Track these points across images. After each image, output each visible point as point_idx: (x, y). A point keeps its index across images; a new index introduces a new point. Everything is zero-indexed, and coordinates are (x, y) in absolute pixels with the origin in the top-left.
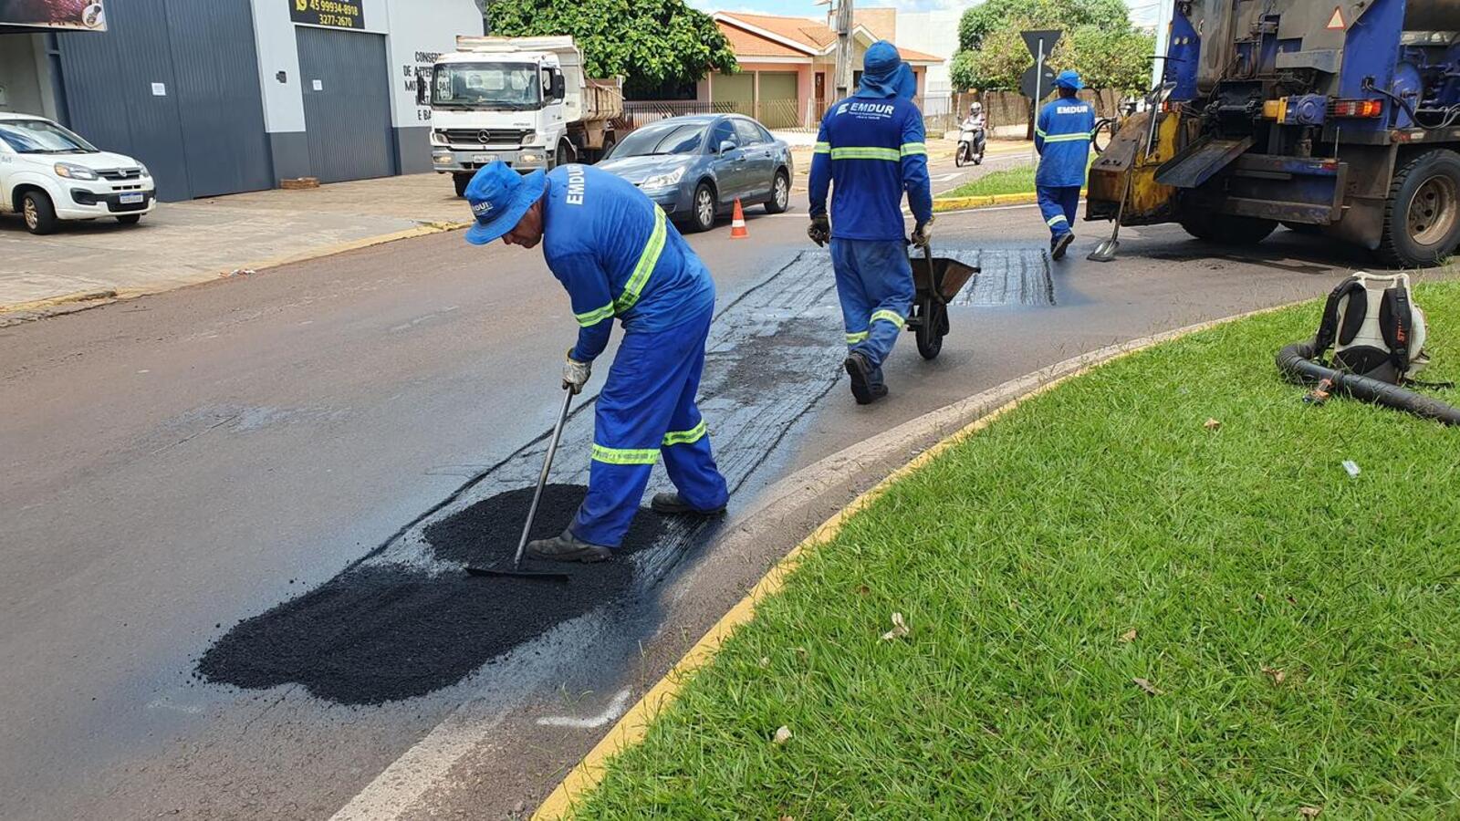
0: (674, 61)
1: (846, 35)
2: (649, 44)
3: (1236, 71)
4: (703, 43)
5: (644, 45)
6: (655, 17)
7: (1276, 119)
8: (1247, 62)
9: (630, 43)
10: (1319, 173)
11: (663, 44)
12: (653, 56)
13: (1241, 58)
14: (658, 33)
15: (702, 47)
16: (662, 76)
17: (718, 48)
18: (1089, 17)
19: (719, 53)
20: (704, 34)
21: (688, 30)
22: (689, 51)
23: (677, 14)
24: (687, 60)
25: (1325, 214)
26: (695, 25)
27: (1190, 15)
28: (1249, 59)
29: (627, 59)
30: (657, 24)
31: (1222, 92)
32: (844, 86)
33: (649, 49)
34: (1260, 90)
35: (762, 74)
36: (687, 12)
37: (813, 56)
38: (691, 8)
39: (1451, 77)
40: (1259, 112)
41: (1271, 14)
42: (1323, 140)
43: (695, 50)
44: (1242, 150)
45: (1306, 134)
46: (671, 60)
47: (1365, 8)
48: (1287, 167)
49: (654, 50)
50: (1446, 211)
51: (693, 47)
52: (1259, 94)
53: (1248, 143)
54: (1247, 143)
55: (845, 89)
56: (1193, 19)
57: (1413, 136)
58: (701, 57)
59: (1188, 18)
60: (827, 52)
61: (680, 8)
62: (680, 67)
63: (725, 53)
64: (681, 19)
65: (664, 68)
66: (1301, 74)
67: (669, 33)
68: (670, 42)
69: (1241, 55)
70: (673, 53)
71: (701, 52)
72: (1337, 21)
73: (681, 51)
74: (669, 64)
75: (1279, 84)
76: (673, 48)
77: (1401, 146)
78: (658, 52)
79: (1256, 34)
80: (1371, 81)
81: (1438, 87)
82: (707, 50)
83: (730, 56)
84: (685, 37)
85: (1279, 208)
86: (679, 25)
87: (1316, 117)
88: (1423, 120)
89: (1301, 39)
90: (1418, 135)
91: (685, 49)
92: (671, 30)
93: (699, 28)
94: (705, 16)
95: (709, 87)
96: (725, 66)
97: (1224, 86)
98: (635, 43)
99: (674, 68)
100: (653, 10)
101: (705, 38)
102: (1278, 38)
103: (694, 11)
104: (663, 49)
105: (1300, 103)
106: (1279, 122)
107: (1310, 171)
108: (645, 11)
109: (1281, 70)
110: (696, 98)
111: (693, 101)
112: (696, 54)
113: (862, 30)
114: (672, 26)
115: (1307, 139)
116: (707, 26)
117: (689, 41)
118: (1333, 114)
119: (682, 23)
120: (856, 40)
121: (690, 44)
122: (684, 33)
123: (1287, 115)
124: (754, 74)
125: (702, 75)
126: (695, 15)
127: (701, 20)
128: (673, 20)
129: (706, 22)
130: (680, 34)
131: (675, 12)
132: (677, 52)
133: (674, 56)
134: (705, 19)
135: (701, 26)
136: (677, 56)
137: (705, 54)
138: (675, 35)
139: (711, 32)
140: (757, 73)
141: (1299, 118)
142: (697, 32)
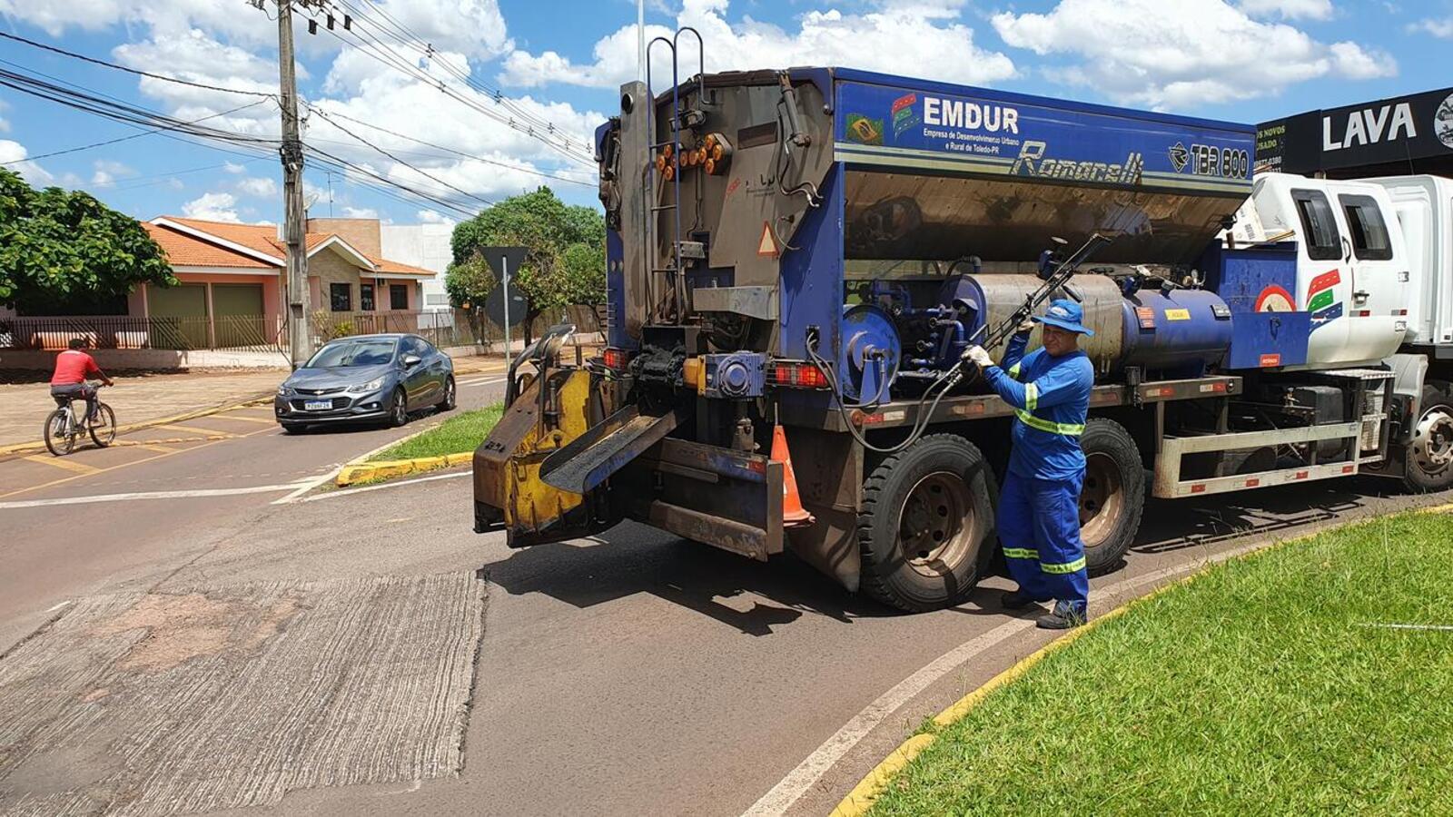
0: (83, 270)
1: (297, 245)
2: (46, 250)
4: (126, 250)
5: (39, 251)
6: (58, 218)
7: (697, 388)
9: (17, 248)
10: (747, 475)
11: (69, 249)
12: (53, 264)
14: (61, 238)
15: (124, 255)
16: (66, 288)
17: (148, 257)
18: (578, 235)
19: (148, 263)
20: (128, 240)
21: (105, 235)
22: (105, 260)
23: (89, 215)
24: (103, 270)
25: (759, 543)
26: (115, 229)
29: (13, 267)
30: (61, 228)
32: (301, 301)
33: (46, 256)
34: (683, 342)
35: (215, 286)
36: (104, 214)
37: (280, 267)
38: (111, 209)
39: (946, 326)
40: (680, 376)
43: (113, 259)
44: (663, 431)
45: (742, 410)
46: (79, 269)
48: (711, 464)
49: (53, 257)
51: (110, 254)
52: (682, 348)
53: (671, 422)
55: (301, 306)
57: (888, 417)
58: (123, 267)
61: (93, 208)
62: (94, 278)
63: (157, 263)
64: (94, 222)
65: (70, 279)
67: (77, 238)
68: (79, 249)
70: (82, 261)
71: (123, 260)
72: (768, 245)
73: (93, 259)
74: (77, 274)
76: (83, 255)
77: (870, 432)
78: (64, 259)
81: (931, 340)
82: (130, 259)
83: (163, 266)
84: (98, 243)
85: (710, 525)
86: (91, 228)
88: (903, 390)
89: (734, 269)
90: (894, 415)
91: (99, 257)
92: (80, 234)
93: (120, 233)
94: (129, 219)
95: (143, 300)
96: (158, 278)
98: (24, 248)
99: (84, 279)
100: (55, 209)
101: (128, 244)
102: (709, 266)
103: (114, 214)
104: (68, 256)
106: (699, 392)
107: (737, 473)
108: (43, 211)
110: (127, 313)
111: (122, 317)
112: (116, 263)
113: (338, 240)
114: (82, 230)
115: (744, 420)
116: (132, 231)
117: (105, 248)
118: (775, 382)
119: (96, 227)
120: (332, 252)
121: (107, 252)
122: (98, 239)
123: (708, 383)
124: (204, 286)
125: (130, 287)
126: (114, 218)
127: (124, 225)
128: (83, 223)
129: (130, 226)
130: (92, 240)
131: (85, 214)
132: (88, 261)
133: (84, 264)
134: (128, 223)
135: (122, 231)
136: (88, 265)
137: (127, 264)
138: (85, 240)
139: (139, 238)
140: (209, 285)
141: (721, 386)
142: (117, 238)
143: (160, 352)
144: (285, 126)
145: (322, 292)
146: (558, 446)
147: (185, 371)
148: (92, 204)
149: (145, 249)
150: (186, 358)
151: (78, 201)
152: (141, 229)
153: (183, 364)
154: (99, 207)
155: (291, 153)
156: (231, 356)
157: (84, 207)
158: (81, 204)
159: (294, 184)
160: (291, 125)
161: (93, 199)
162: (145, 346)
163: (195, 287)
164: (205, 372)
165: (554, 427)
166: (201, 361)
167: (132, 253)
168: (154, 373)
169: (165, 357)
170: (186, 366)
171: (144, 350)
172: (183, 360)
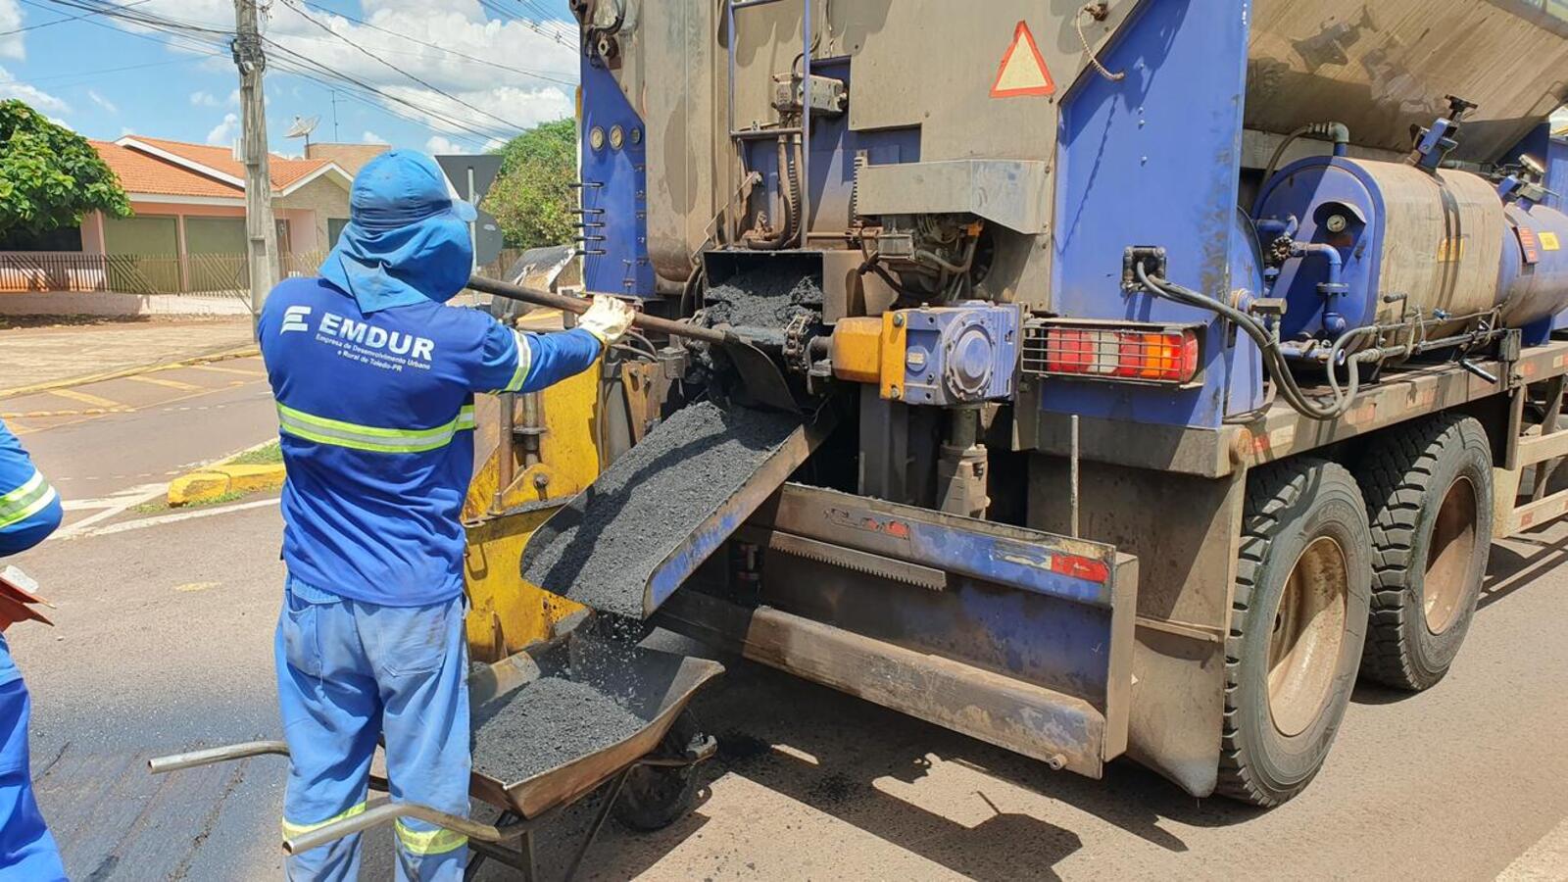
0: (12, 195)
1: (257, 166)
3: (748, 223)
4: (66, 172)
7: (875, 384)
8: (774, 195)
13: (757, 187)
15: (61, 177)
17: (92, 180)
19: (93, 188)
20: (69, 159)
21: (40, 153)
22: (38, 183)
23: (23, 129)
24: (37, 195)
26: (53, 145)
27: (619, 66)
28: (779, 189)
31: (713, 285)
32: (262, 237)
34: (818, 282)
35: (188, 219)
36: (41, 128)
38: (48, 122)
40: (819, 354)
41: (823, 54)
42: (1016, 447)
43: (48, 181)
45: (967, 428)
46: (7, 194)
47: (1114, 24)
48: (926, 548)
50: (1318, 619)
51: (45, 175)
52: (813, 294)
54: (797, 449)
55: (262, 242)
56: (626, 77)
57: (1275, 436)
58: (59, 190)
59: (614, 72)
60: (285, 193)
61: (27, 121)
62: (26, 204)
63: (104, 188)
64: (29, 136)
66: (935, 234)
67: (7, 156)
69: (756, 176)
70: (12, 184)
71: (59, 184)
72: (1023, 71)
73: (25, 182)
75: (871, 265)
76: (12, 177)
77: (1255, 473)
79: (790, 112)
80: (1153, 265)
82: (69, 181)
83: (114, 193)
84: (31, 161)
86: (24, 144)
87: (995, 375)
89: (917, 128)
91: (31, 179)
92: (10, 151)
93: (59, 151)
95: (96, 231)
96: (105, 205)
97: (722, 267)
99: (14, 206)
101: (69, 165)
102: (854, 125)
103: (52, 127)
105: (948, 333)
106: (886, 392)
109: (872, 220)
110: (80, 248)
111: (76, 253)
112: (51, 186)
113: (335, 167)
114: (13, 147)
115: (973, 448)
116: (75, 149)
117: (38, 168)
118: (1046, 367)
119: (27, 143)
120: (330, 181)
121: (40, 173)
122: (31, 157)
123: (910, 371)
124: (175, 219)
125: (76, 216)
126: (54, 132)
127: (65, 141)
128: (13, 138)
129: (71, 143)
130: (24, 158)
131: (17, 127)
132: (17, 183)
133: (14, 188)
134: (70, 139)
135: (63, 148)
136: (18, 189)
137: (65, 187)
138: (15, 158)
139: (82, 158)
140: (181, 218)
141: (945, 379)
142: (55, 157)
143: (119, 296)
144: (240, 14)
145: (318, 227)
146: (543, 497)
147: (145, 319)
148: (26, 115)
149: (88, 171)
150: (148, 303)
151: (7, 111)
152: (87, 146)
153: (144, 310)
154: (35, 118)
155: (248, 50)
156: (202, 302)
157: (15, 118)
158: (11, 115)
159: (252, 89)
160: (247, 14)
161: (28, 109)
162: (100, 288)
163: (158, 220)
164: (169, 320)
165: (531, 458)
166: (165, 307)
167: (74, 175)
168: (110, 320)
169: (123, 302)
170: (148, 312)
171: (98, 294)
172: (144, 305)
